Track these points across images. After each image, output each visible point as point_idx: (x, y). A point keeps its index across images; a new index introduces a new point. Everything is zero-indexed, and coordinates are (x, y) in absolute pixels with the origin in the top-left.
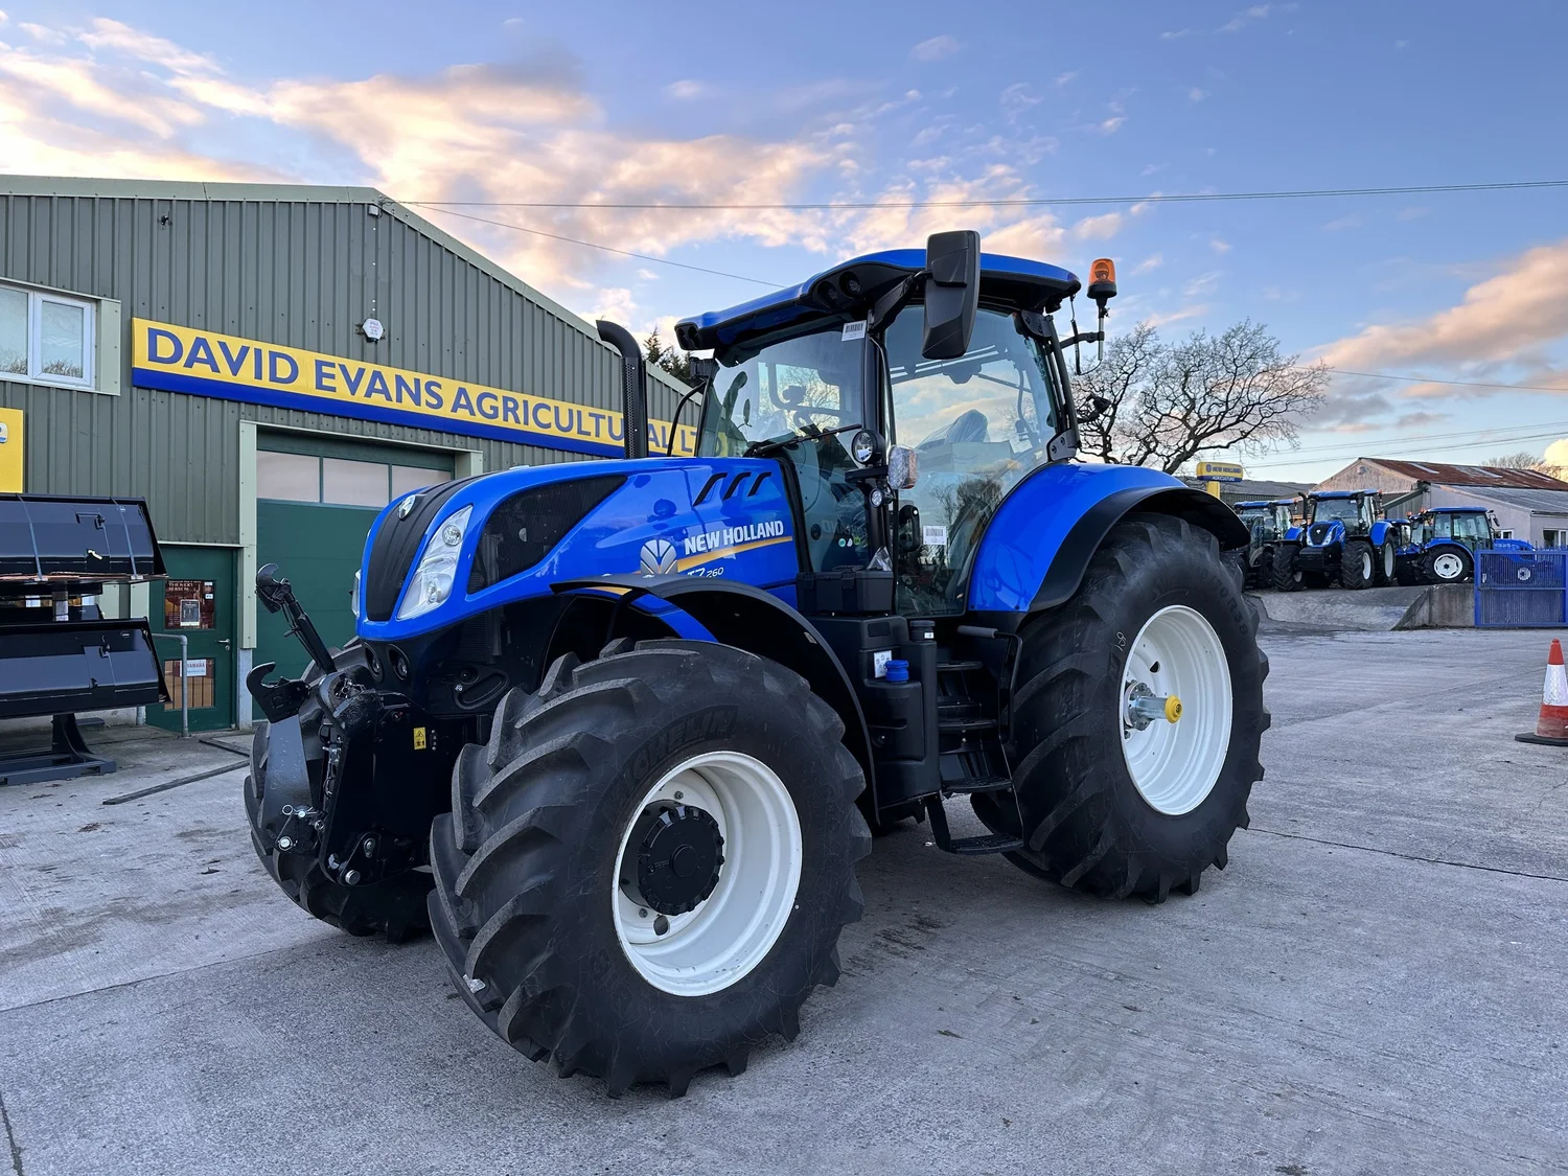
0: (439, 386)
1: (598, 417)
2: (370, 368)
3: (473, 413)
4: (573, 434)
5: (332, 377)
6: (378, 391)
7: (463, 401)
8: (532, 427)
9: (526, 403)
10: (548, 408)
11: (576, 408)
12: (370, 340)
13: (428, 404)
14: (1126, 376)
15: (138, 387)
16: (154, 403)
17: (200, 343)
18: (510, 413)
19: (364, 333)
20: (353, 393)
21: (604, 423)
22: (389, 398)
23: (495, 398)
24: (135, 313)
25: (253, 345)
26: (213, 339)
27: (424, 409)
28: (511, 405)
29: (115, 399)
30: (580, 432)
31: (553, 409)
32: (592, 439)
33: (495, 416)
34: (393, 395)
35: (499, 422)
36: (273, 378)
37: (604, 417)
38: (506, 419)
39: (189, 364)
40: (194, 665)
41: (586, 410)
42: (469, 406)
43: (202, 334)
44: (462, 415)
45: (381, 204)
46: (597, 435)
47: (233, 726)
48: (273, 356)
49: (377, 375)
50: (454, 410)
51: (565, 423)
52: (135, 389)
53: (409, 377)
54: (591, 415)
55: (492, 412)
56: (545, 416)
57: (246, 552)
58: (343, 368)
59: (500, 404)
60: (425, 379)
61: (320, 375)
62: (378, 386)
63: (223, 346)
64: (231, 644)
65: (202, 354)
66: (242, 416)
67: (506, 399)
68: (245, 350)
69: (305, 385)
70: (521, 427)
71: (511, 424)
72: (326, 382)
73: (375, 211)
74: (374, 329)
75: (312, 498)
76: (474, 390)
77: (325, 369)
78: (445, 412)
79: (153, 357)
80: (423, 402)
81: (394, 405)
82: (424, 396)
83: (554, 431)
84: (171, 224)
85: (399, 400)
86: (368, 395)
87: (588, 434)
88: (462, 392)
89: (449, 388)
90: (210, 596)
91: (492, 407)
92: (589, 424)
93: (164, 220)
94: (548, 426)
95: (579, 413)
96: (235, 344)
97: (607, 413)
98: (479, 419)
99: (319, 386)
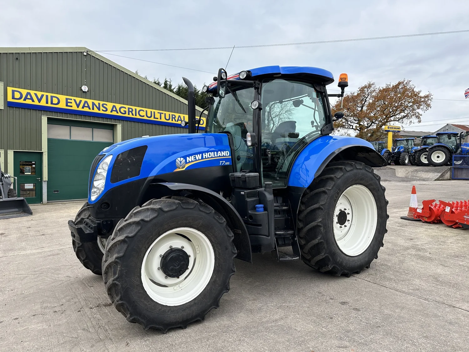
0: (107, 105)
1: (161, 114)
2: (83, 100)
3: (117, 113)
4: (152, 119)
5: (71, 103)
6: (86, 107)
7: (114, 109)
8: (138, 117)
9: (136, 109)
10: (144, 111)
11: (153, 111)
12: (84, 92)
13: (103, 110)
14: (365, 98)
15: (9, 107)
16: (14, 111)
17: (28, 94)
18: (130, 113)
19: (82, 90)
20: (78, 107)
21: (163, 116)
22: (90, 109)
23: (125, 108)
24: (8, 86)
25: (45, 94)
26: (32, 92)
27: (101, 112)
28: (130, 110)
29: (2, 110)
30: (154, 118)
31: (145, 111)
32: (159, 120)
33: (125, 113)
34: (91, 108)
35: (126, 115)
36: (52, 103)
37: (163, 113)
38: (129, 114)
39: (25, 100)
40: (29, 185)
41: (156, 111)
42: (116, 111)
43: (29, 91)
44: (114, 113)
45: (87, 52)
46: (161, 119)
47: (41, 202)
48: (52, 97)
49: (86, 102)
50: (111, 112)
51: (149, 115)
52: (8, 107)
53: (96, 102)
54: (158, 113)
55: (124, 112)
56: (142, 113)
57: (44, 154)
58: (75, 100)
59: (127, 110)
60: (102, 103)
61: (67, 102)
62: (86, 105)
63: (36, 94)
64: (41, 179)
65: (29, 97)
66: (43, 114)
67: (129, 108)
68: (42, 96)
69: (62, 105)
70: (134, 117)
71: (131, 116)
72: (69, 104)
73: (85, 54)
74: (85, 88)
75: (67, 138)
76: (118, 106)
77: (69, 101)
78: (108, 112)
79: (13, 98)
80: (101, 110)
81: (91, 111)
82: (101, 108)
83: (145, 118)
84: (19, 59)
85: (93, 109)
86: (83, 108)
87: (158, 118)
88: (114, 106)
89: (110, 105)
90: (34, 166)
91: (124, 111)
92: (157, 116)
93: (17, 59)
94: (144, 116)
95: (154, 112)
96: (39, 94)
97: (164, 112)
98: (120, 114)
99: (67, 105)
